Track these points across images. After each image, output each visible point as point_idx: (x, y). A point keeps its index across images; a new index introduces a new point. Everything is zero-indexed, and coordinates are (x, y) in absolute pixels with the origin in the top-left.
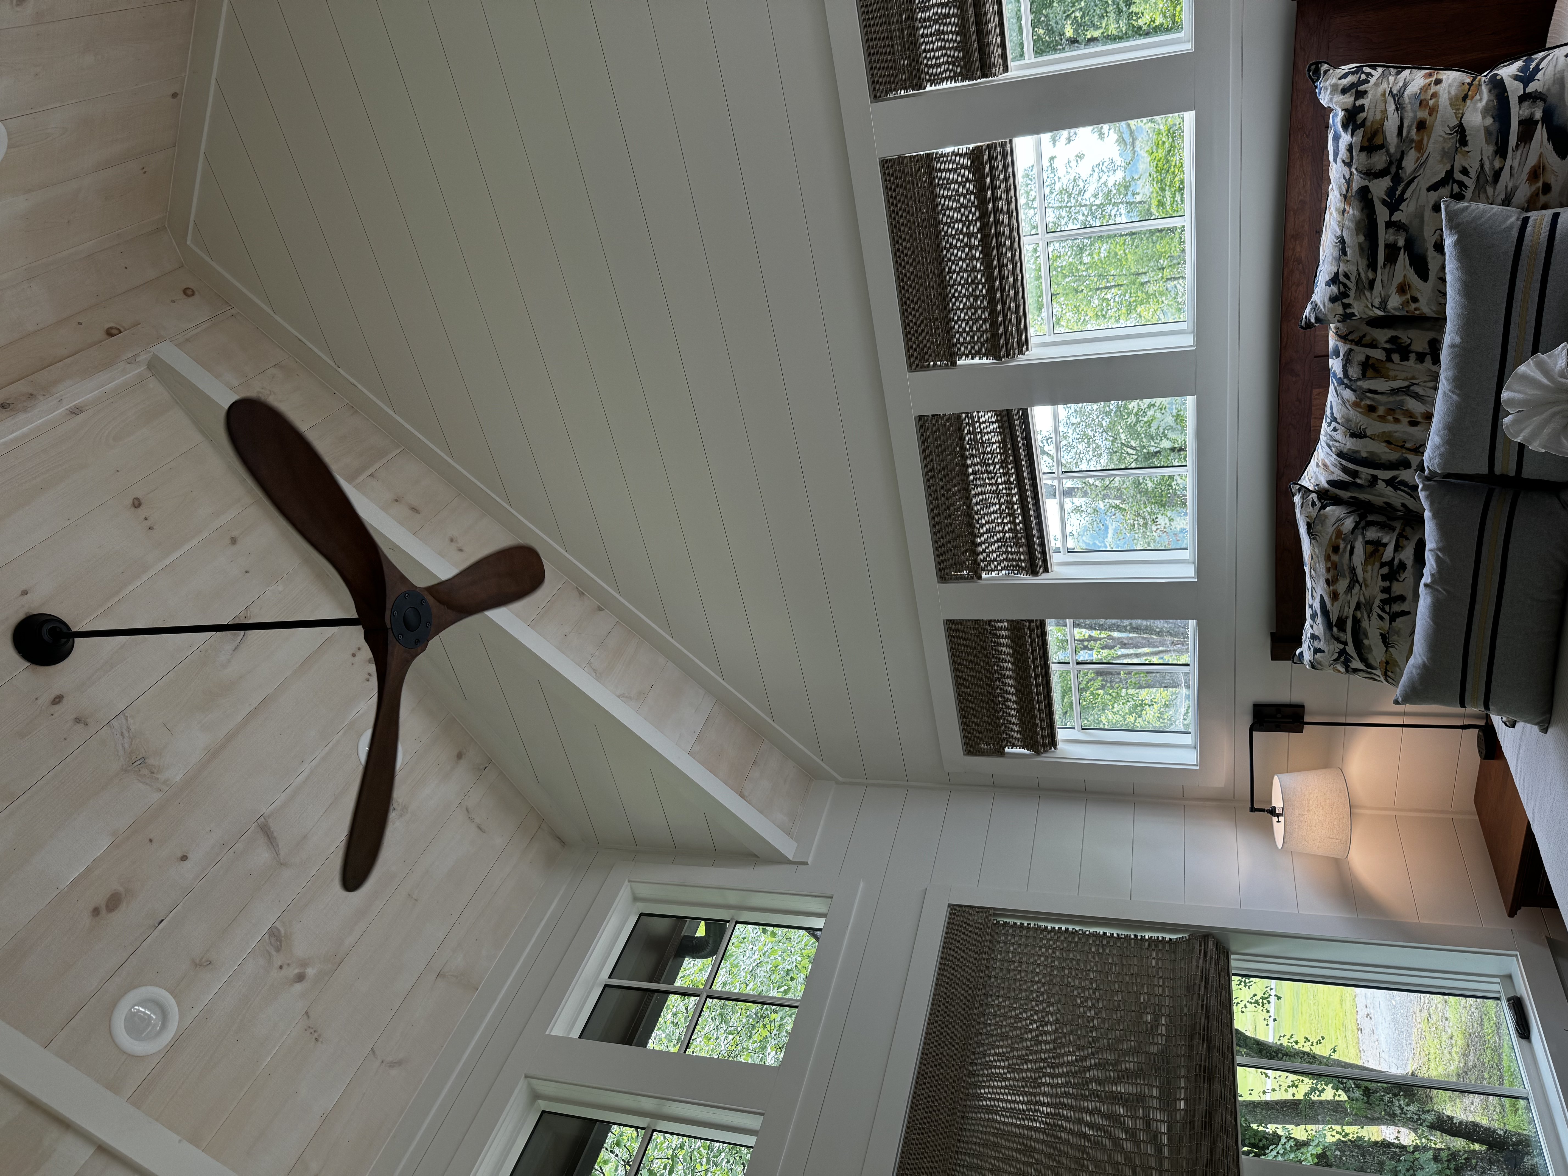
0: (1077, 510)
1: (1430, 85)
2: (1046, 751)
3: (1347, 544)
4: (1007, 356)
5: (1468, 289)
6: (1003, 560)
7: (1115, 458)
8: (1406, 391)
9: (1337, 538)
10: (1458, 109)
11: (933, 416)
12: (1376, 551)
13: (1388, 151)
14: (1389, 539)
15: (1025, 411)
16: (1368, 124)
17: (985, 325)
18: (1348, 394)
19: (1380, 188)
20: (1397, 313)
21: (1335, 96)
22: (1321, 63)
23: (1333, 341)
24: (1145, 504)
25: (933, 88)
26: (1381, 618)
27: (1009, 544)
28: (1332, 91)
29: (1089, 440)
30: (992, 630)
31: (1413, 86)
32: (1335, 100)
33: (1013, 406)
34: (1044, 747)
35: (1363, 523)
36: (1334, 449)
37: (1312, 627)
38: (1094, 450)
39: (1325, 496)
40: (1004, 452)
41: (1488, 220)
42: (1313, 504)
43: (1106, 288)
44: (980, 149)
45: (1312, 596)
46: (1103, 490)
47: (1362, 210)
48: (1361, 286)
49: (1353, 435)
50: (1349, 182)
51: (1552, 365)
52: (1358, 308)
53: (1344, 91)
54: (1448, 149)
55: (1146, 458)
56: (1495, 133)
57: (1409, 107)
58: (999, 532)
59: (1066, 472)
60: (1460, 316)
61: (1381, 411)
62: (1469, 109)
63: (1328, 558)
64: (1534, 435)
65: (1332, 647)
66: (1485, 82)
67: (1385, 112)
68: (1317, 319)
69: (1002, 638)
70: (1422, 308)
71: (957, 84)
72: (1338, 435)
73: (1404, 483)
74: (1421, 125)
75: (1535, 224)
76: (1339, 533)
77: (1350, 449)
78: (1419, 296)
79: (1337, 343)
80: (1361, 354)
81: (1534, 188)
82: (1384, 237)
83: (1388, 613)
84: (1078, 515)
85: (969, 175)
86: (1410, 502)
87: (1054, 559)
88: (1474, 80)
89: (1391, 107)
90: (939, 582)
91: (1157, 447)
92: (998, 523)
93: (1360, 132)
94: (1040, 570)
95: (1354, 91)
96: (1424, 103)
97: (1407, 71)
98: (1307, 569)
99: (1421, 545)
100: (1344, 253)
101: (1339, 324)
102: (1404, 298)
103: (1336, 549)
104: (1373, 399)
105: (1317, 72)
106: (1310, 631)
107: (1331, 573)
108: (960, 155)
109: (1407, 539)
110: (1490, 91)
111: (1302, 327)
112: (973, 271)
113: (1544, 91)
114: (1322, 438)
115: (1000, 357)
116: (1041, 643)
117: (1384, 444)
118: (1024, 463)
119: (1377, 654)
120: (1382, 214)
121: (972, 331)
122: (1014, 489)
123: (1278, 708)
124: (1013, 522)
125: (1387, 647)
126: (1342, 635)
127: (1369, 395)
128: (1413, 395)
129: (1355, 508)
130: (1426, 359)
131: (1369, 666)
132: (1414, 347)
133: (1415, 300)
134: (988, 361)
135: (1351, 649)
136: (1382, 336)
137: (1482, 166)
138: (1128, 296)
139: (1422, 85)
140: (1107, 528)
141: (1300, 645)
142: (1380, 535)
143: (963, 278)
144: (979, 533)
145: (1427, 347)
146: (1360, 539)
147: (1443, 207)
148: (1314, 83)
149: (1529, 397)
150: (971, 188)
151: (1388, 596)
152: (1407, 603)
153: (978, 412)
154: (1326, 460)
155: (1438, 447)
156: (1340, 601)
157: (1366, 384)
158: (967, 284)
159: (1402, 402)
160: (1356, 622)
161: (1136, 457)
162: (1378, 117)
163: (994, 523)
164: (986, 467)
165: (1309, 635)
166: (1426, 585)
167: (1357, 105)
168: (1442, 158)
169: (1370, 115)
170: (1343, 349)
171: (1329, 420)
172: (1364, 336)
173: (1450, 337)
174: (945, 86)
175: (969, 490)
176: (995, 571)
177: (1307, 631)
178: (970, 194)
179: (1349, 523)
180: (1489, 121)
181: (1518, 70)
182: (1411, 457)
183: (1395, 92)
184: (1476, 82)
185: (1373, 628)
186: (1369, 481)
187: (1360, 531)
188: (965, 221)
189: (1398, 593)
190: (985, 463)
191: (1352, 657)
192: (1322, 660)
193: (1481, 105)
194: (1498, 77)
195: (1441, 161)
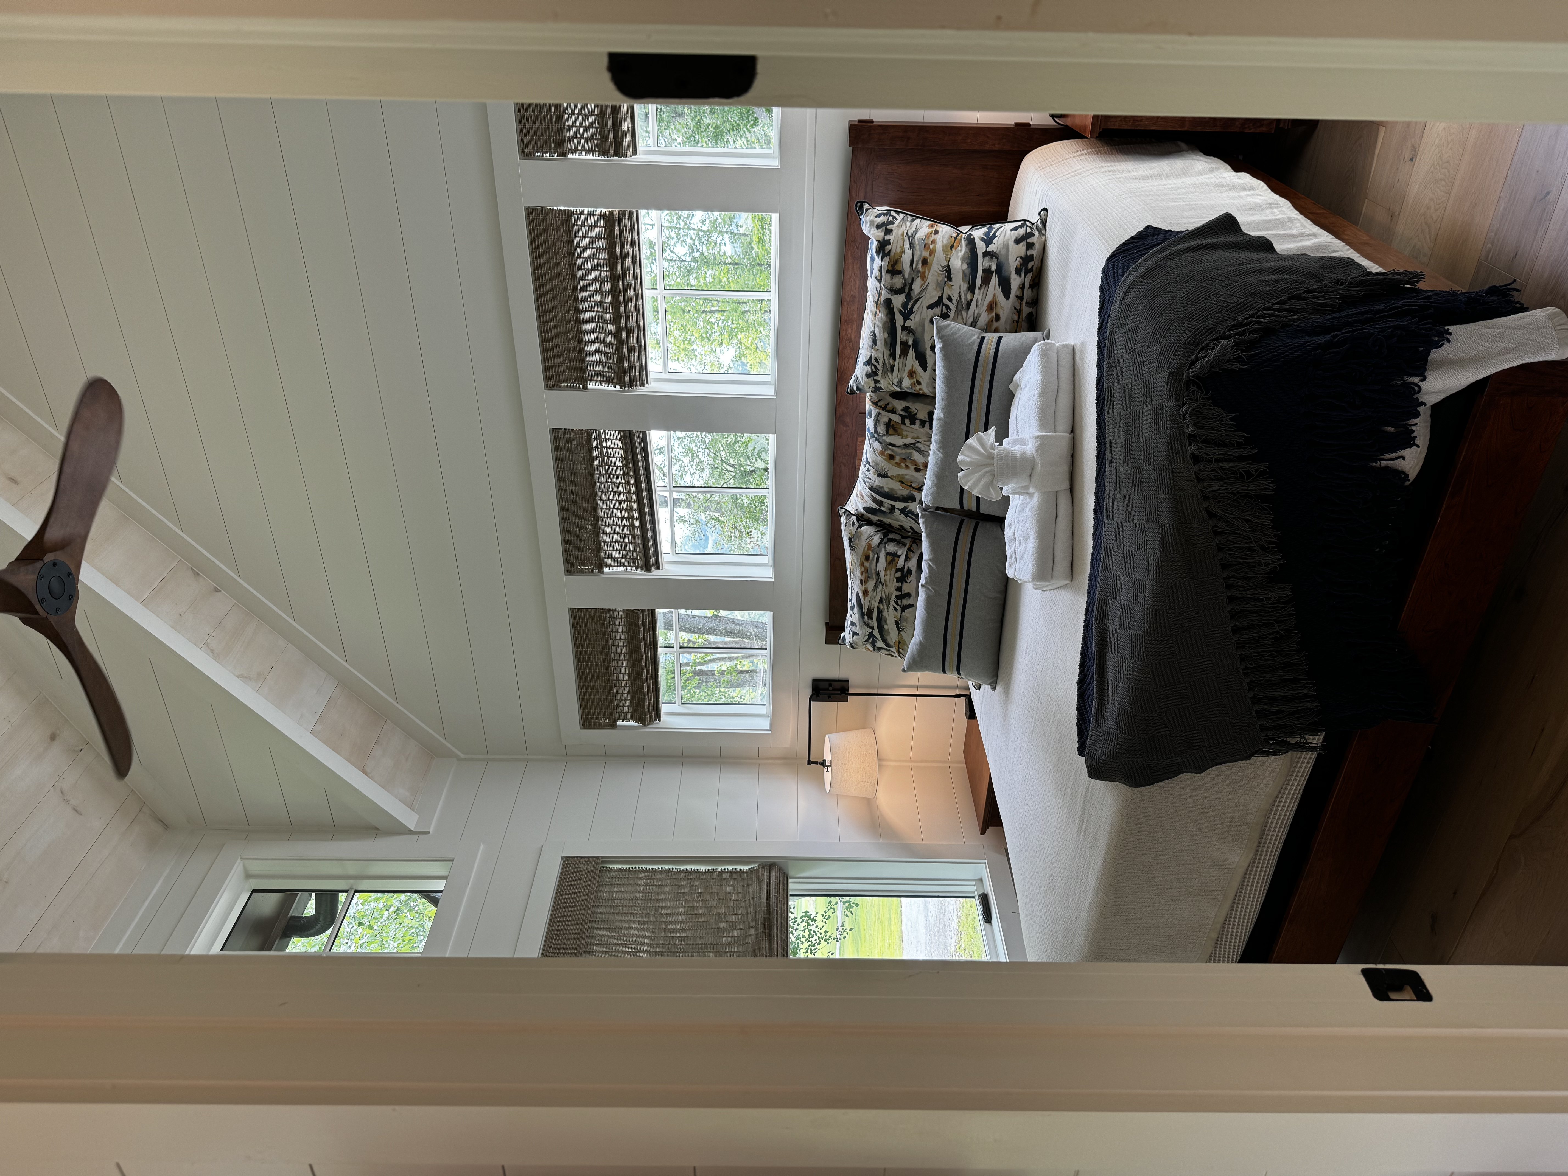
0: (682, 519)
1: (931, 233)
2: (651, 722)
3: (875, 555)
4: (631, 387)
5: (949, 382)
6: (622, 558)
7: (716, 474)
8: (913, 446)
9: (868, 550)
10: (947, 255)
11: (565, 429)
12: (893, 560)
13: (903, 276)
14: (902, 552)
15: (644, 434)
16: (892, 254)
17: (613, 359)
18: (877, 445)
19: (898, 301)
20: (909, 391)
21: (872, 229)
22: (864, 202)
23: (868, 406)
24: (741, 518)
25: (574, 157)
26: (896, 609)
27: (628, 544)
28: (870, 225)
29: (693, 455)
30: (611, 618)
31: (921, 233)
32: (872, 232)
33: (635, 428)
34: (650, 719)
35: (885, 540)
36: (867, 484)
37: (851, 616)
38: (697, 465)
39: (862, 519)
40: (625, 466)
41: (960, 336)
42: (853, 524)
43: (711, 312)
44: (611, 214)
45: (852, 593)
46: (705, 503)
47: (887, 315)
48: (885, 369)
49: (880, 475)
50: (879, 293)
51: (986, 440)
52: (883, 384)
53: (878, 227)
54: (941, 281)
55: (743, 476)
56: (968, 275)
57: (917, 247)
58: (620, 534)
59: (676, 487)
60: (943, 399)
61: (897, 459)
62: (954, 256)
63: (862, 564)
64: (975, 485)
65: (864, 631)
66: (964, 238)
67: (903, 247)
68: (858, 388)
69: (619, 625)
70: (923, 389)
71: (594, 158)
72: (871, 474)
73: (911, 512)
74: (925, 262)
75: (988, 342)
76: (869, 546)
77: (877, 485)
78: (921, 380)
79: (871, 407)
80: (886, 417)
81: (990, 316)
82: (900, 336)
83: (900, 606)
84: (681, 525)
85: (601, 233)
86: (915, 526)
87: (665, 559)
88: (957, 236)
89: (907, 245)
90: (565, 575)
91: (752, 467)
92: (619, 525)
93: (887, 259)
94: (653, 567)
95: (884, 228)
96: (927, 246)
97: (919, 220)
98: (848, 572)
99: (921, 556)
100: (875, 344)
101: (872, 394)
102: (912, 381)
103: (867, 558)
104: (892, 450)
105: (861, 207)
106: (850, 619)
107: (864, 576)
108: (594, 215)
109: (913, 552)
110: (966, 246)
111: (848, 393)
112: (604, 312)
113: (997, 252)
114: (861, 475)
115: (625, 387)
116: (651, 630)
117: (899, 483)
118: (642, 476)
119: (893, 636)
120: (899, 320)
121: (601, 362)
122: (634, 498)
123: (830, 682)
124: (632, 526)
125: (899, 630)
126: (870, 621)
127: (890, 447)
128: (917, 450)
129: (881, 529)
130: (926, 425)
131: (888, 645)
132: (918, 416)
133: (919, 383)
134: (614, 389)
135: (876, 633)
136: (899, 405)
137: (960, 296)
138: (730, 323)
139: (926, 233)
140: (707, 539)
141: (843, 630)
142: (896, 549)
143: (594, 317)
144: (603, 533)
145: (927, 417)
146: (883, 551)
147: (934, 322)
148: (859, 216)
149: (973, 460)
150: (603, 244)
151: (900, 593)
152: (912, 598)
153: (605, 431)
154: (863, 492)
155: (930, 488)
156: (869, 596)
157: (888, 439)
158: (598, 322)
159: (910, 454)
160: (880, 612)
161: (734, 474)
162: (899, 250)
163: (616, 525)
164: (610, 477)
165: (849, 622)
166: (922, 585)
167: (886, 239)
168: (937, 287)
169: (892, 247)
170: (875, 411)
171: (864, 463)
172: (888, 404)
173: (938, 413)
174: (584, 157)
175: (595, 496)
176: (615, 566)
177: (849, 619)
178: (602, 249)
179: (876, 539)
180: (965, 266)
181: (984, 234)
182: (915, 493)
183: (910, 234)
184: (959, 237)
185: (891, 616)
186: (890, 509)
187: (884, 545)
188: (598, 270)
189: (906, 592)
190: (609, 474)
191: (877, 638)
192: (857, 641)
193: (961, 254)
194: (972, 237)
195: (936, 289)
